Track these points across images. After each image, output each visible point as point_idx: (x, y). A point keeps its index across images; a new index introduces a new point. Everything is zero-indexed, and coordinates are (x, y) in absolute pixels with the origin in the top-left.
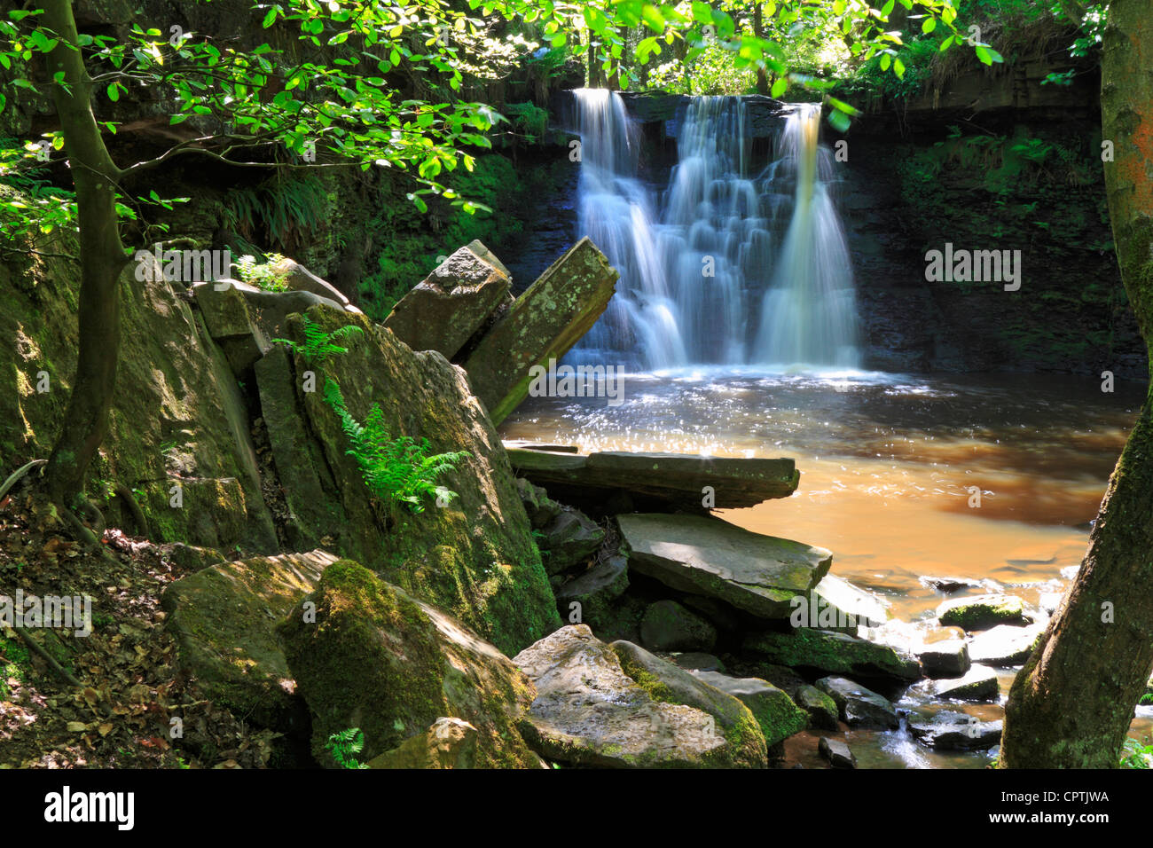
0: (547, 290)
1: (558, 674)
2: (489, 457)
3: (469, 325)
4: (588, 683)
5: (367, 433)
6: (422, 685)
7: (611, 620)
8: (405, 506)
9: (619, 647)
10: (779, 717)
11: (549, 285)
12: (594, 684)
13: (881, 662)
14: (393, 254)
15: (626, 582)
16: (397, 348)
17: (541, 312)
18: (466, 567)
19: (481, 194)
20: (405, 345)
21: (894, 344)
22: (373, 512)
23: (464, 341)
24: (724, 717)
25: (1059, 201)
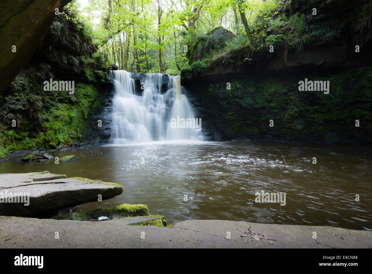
25: (245, 97)
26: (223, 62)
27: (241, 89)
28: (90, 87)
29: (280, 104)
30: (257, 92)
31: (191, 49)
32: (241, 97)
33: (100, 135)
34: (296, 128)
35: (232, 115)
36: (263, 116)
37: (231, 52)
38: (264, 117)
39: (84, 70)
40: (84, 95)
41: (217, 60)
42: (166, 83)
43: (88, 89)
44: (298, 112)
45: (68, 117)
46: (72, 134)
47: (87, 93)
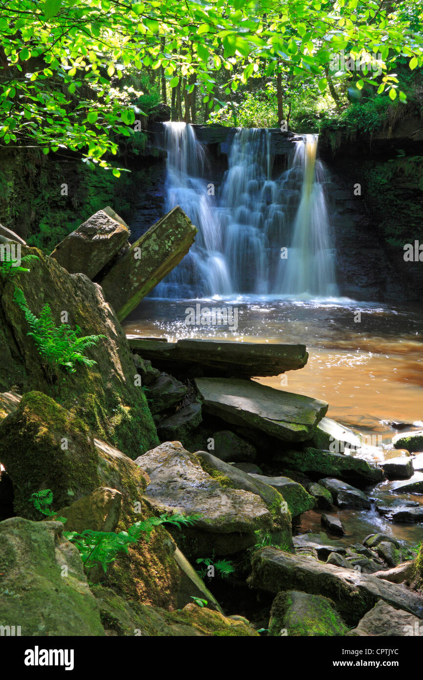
0: (153, 238)
1: (162, 471)
2: (116, 341)
3: (104, 258)
4: (181, 476)
5: (41, 322)
6: (84, 468)
7: (190, 442)
8: (64, 368)
9: (199, 455)
10: (298, 500)
11: (154, 235)
12: (185, 477)
13: (359, 469)
14: (48, 221)
15: (201, 419)
16: (59, 271)
17: (149, 252)
18: (101, 407)
19: (104, 186)
20: (64, 269)
21: (362, 283)
22: (44, 371)
23: (100, 269)
24: (265, 498)
40: (96, 187)
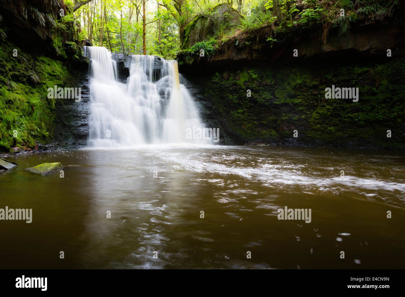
25: (261, 90)
26: (237, 44)
27: (257, 80)
28: (57, 64)
29: (307, 100)
30: (276, 85)
31: (187, 29)
32: (257, 90)
33: (74, 133)
34: (327, 130)
35: (243, 113)
36: (283, 114)
37: (246, 32)
38: (286, 116)
39: (50, 36)
40: (50, 75)
41: (228, 41)
42: (160, 68)
43: (55, 66)
44: (331, 111)
45: (27, 104)
46: (33, 130)
47: (54, 72)
